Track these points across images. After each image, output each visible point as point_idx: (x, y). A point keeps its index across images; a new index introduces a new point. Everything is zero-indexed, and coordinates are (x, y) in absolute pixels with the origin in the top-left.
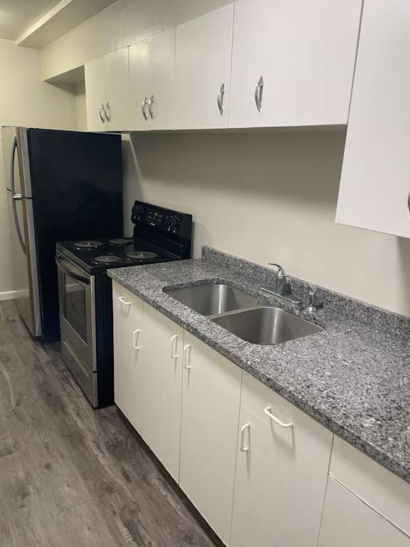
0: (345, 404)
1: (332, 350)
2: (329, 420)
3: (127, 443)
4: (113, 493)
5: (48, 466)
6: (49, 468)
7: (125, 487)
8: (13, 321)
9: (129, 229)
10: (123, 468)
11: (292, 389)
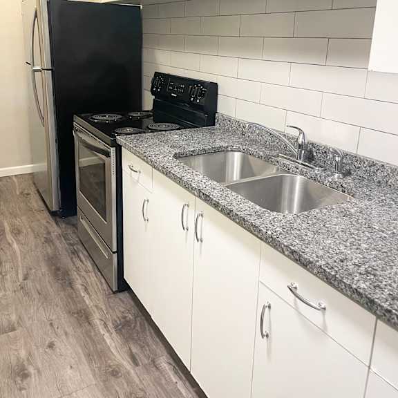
0: (390, 282)
1: (366, 219)
2: (372, 302)
3: (136, 323)
4: (118, 378)
5: (51, 346)
6: (52, 347)
7: (132, 371)
8: (28, 194)
9: (148, 101)
10: (130, 349)
11: (322, 263)
